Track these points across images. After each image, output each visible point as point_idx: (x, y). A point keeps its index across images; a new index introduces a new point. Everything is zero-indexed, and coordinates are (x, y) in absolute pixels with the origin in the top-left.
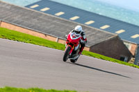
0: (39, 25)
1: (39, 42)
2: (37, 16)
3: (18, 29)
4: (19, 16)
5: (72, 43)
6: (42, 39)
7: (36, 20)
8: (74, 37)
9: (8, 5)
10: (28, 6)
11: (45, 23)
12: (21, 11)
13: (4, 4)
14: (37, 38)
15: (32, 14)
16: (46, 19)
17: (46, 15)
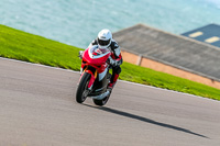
0: (202, 64)
1: (202, 91)
2: (199, 50)
3: (168, 70)
4: (172, 49)
5: (92, 67)
6: (207, 87)
7: (197, 57)
8: (95, 54)
9: (154, 31)
10: (186, 34)
11: (212, 62)
12: (174, 42)
13: (147, 29)
14: (198, 85)
15: (192, 47)
16: (213, 54)
17: (214, 50)
